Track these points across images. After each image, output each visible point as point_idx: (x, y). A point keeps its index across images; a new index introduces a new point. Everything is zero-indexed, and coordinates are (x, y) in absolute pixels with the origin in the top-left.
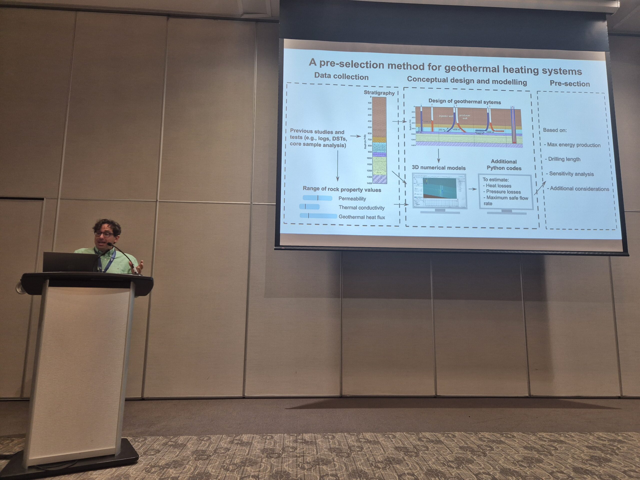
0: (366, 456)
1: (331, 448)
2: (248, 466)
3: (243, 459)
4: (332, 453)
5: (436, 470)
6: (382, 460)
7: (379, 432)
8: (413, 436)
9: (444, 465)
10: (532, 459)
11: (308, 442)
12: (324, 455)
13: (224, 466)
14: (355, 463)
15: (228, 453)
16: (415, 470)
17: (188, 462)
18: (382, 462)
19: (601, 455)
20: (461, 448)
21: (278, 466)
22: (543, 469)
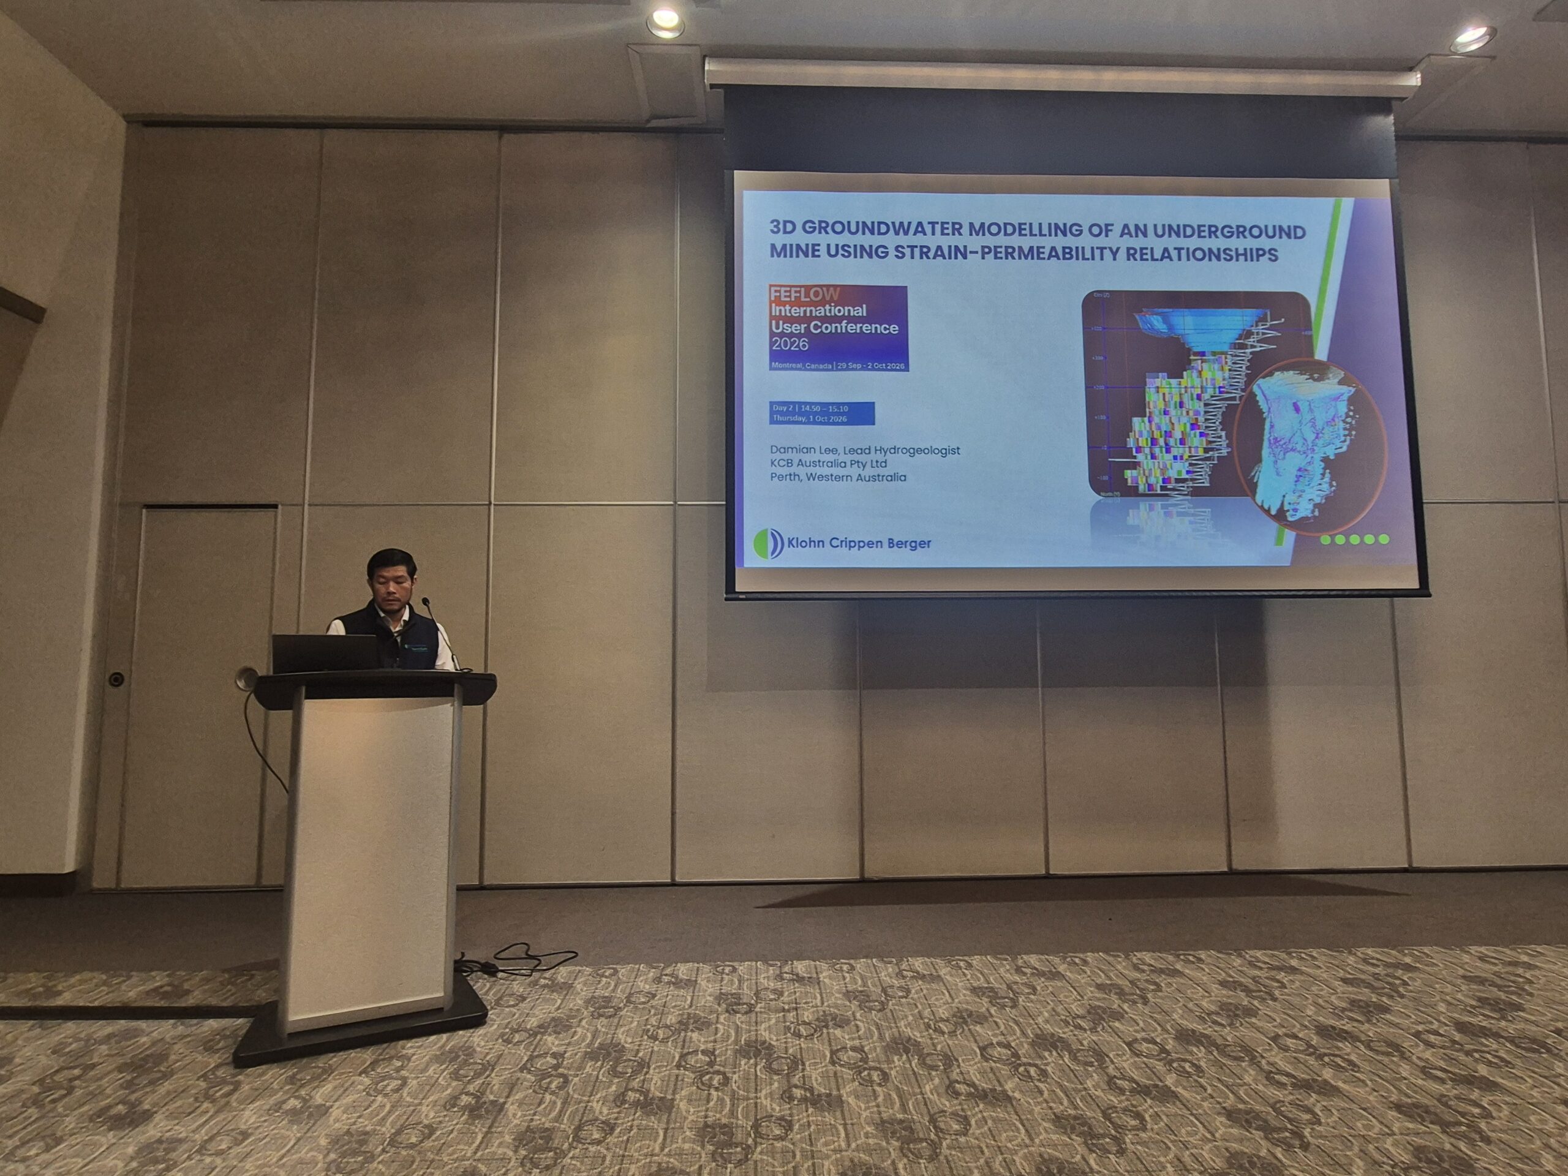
0: (917, 1007)
1: (848, 991)
2: (692, 1031)
3: (682, 1015)
4: (850, 1002)
5: (1053, 1035)
6: (947, 1015)
7: (941, 956)
8: (1005, 962)
9: (1067, 1023)
10: (1237, 1008)
11: (803, 978)
12: (836, 1006)
13: (648, 1030)
14: (895, 1023)
15: (654, 1002)
16: (1011, 1035)
17: (580, 1021)
18: (947, 1020)
19: (1371, 998)
20: (1100, 987)
21: (750, 1031)
22: (1258, 1029)
